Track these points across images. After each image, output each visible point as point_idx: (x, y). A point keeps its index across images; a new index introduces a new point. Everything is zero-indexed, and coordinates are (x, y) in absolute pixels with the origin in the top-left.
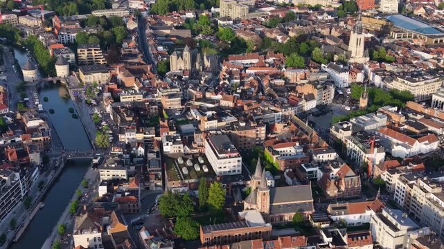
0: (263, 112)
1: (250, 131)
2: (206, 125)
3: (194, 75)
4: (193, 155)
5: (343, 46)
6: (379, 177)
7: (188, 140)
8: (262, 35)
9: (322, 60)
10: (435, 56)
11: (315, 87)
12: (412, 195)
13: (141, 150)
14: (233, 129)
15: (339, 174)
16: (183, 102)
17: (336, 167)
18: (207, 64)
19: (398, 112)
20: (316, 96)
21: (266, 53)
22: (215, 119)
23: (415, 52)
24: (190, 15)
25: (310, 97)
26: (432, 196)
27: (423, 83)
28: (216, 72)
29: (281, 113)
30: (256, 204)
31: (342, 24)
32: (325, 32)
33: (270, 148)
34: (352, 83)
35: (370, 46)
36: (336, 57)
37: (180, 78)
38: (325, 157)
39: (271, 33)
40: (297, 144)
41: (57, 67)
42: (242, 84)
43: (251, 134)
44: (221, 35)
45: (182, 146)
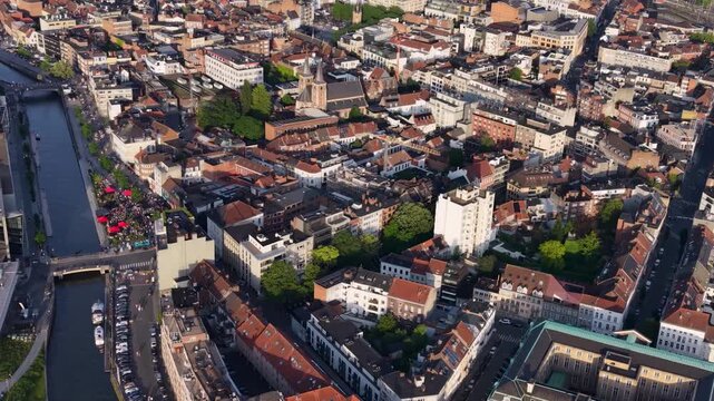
1: (253, 45)
2: (192, 43)
4: (193, 75)
6: (410, 79)
11: (297, 3)
13: (125, 74)
14: (233, 44)
15: (373, 78)
16: (133, 27)
17: (368, 70)
19: (401, 23)
20: (299, 14)
22: (201, 36)
25: (293, 15)
26: (472, 82)
30: (310, 101)
34: (324, 4)
38: (349, 64)
40: (314, 55)
43: (254, 49)
45: (178, 64)
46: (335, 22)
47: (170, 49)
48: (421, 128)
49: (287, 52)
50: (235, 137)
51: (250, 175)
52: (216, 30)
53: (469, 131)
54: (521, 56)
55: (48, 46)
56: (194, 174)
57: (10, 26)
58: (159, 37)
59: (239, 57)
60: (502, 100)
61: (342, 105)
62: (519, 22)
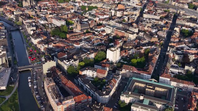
2: (49, 16)
4: (50, 23)
6: (100, 23)
11: (73, 6)
13: (34, 24)
14: (59, 16)
15: (91, 23)
16: (35, 13)
17: (90, 21)
19: (97, 10)
20: (74, 9)
26: (114, 23)
30: (77, 29)
34: (79, 6)
38: (86, 20)
40: (77, 18)
43: (63, 17)
45: (46, 21)
46: (82, 10)
47: (44, 18)
48: (103, 34)
49: (71, 17)
50: (60, 37)
51: (64, 46)
52: (55, 13)
53: (114, 34)
54: (125, 17)
55: (16, 18)
56: (51, 46)
57: (7, 14)
58: (41, 15)
59: (60, 19)
60: (121, 27)
61: (84, 29)
62: (124, 9)
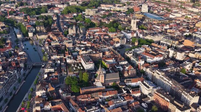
0: (101, 48)
1: (97, 54)
2: (81, 53)
3: (77, 35)
4: (77, 63)
5: (129, 24)
6: (142, 69)
7: (75, 58)
8: (100, 21)
9: (121, 29)
10: (161, 27)
11: (120, 39)
12: (154, 75)
13: (59, 62)
14: (91, 54)
15: (128, 69)
16: (73, 45)
17: (127, 66)
18: (81, 31)
19: (148, 47)
20: (120, 42)
21: (102, 27)
22: (84, 50)
23: (154, 26)
24: (75, 14)
25: (118, 42)
26: (161, 76)
27: (157, 36)
28: (85, 34)
29: (107, 48)
30: (99, 79)
31: (128, 16)
32: (123, 19)
33: (104, 60)
34: (132, 37)
35: (138, 24)
36: (126, 28)
37: (72, 36)
38: (123, 63)
39: (104, 20)
40: (114, 59)
41: (29, 33)
42: (94, 38)
43: (97, 55)
44: (86, 21)
45: (73, 60)
48: (134, 95)
49: (108, 56)
50: (69, 92)
53: (152, 99)
54: (187, 63)
56: (47, 107)
